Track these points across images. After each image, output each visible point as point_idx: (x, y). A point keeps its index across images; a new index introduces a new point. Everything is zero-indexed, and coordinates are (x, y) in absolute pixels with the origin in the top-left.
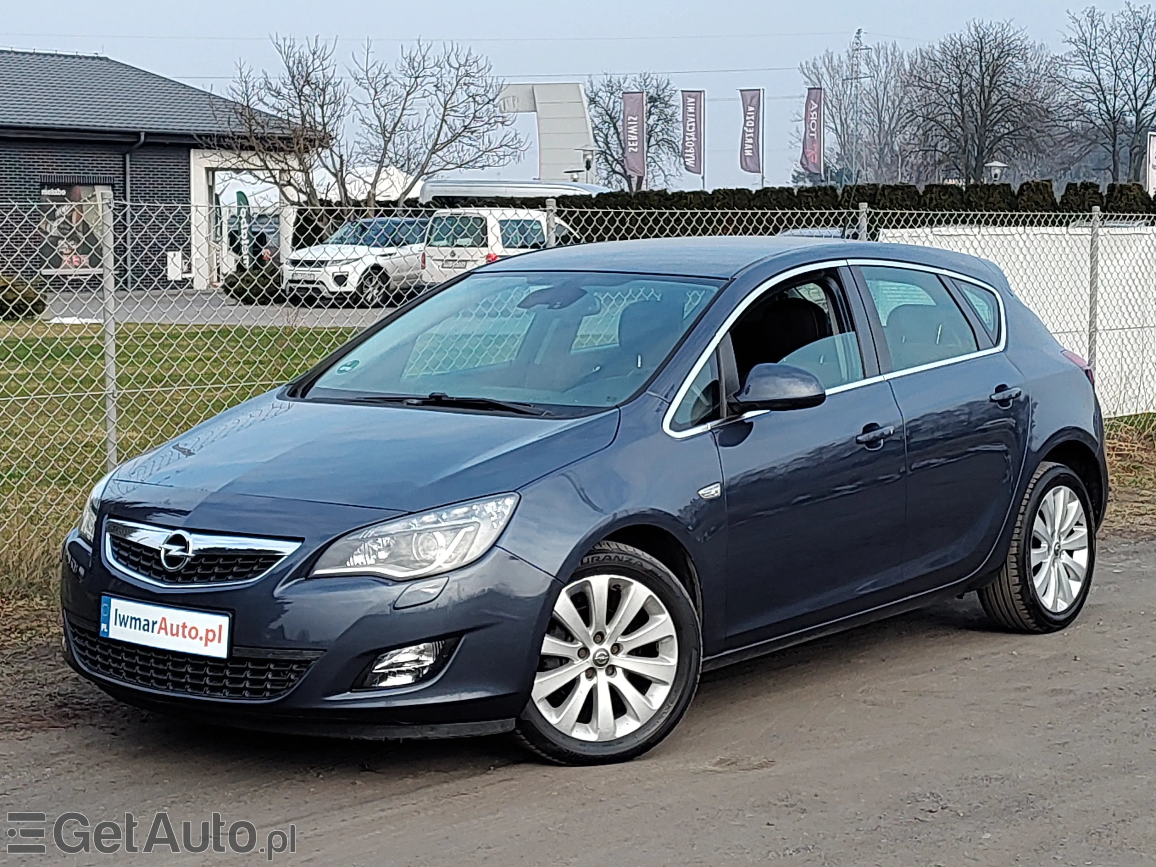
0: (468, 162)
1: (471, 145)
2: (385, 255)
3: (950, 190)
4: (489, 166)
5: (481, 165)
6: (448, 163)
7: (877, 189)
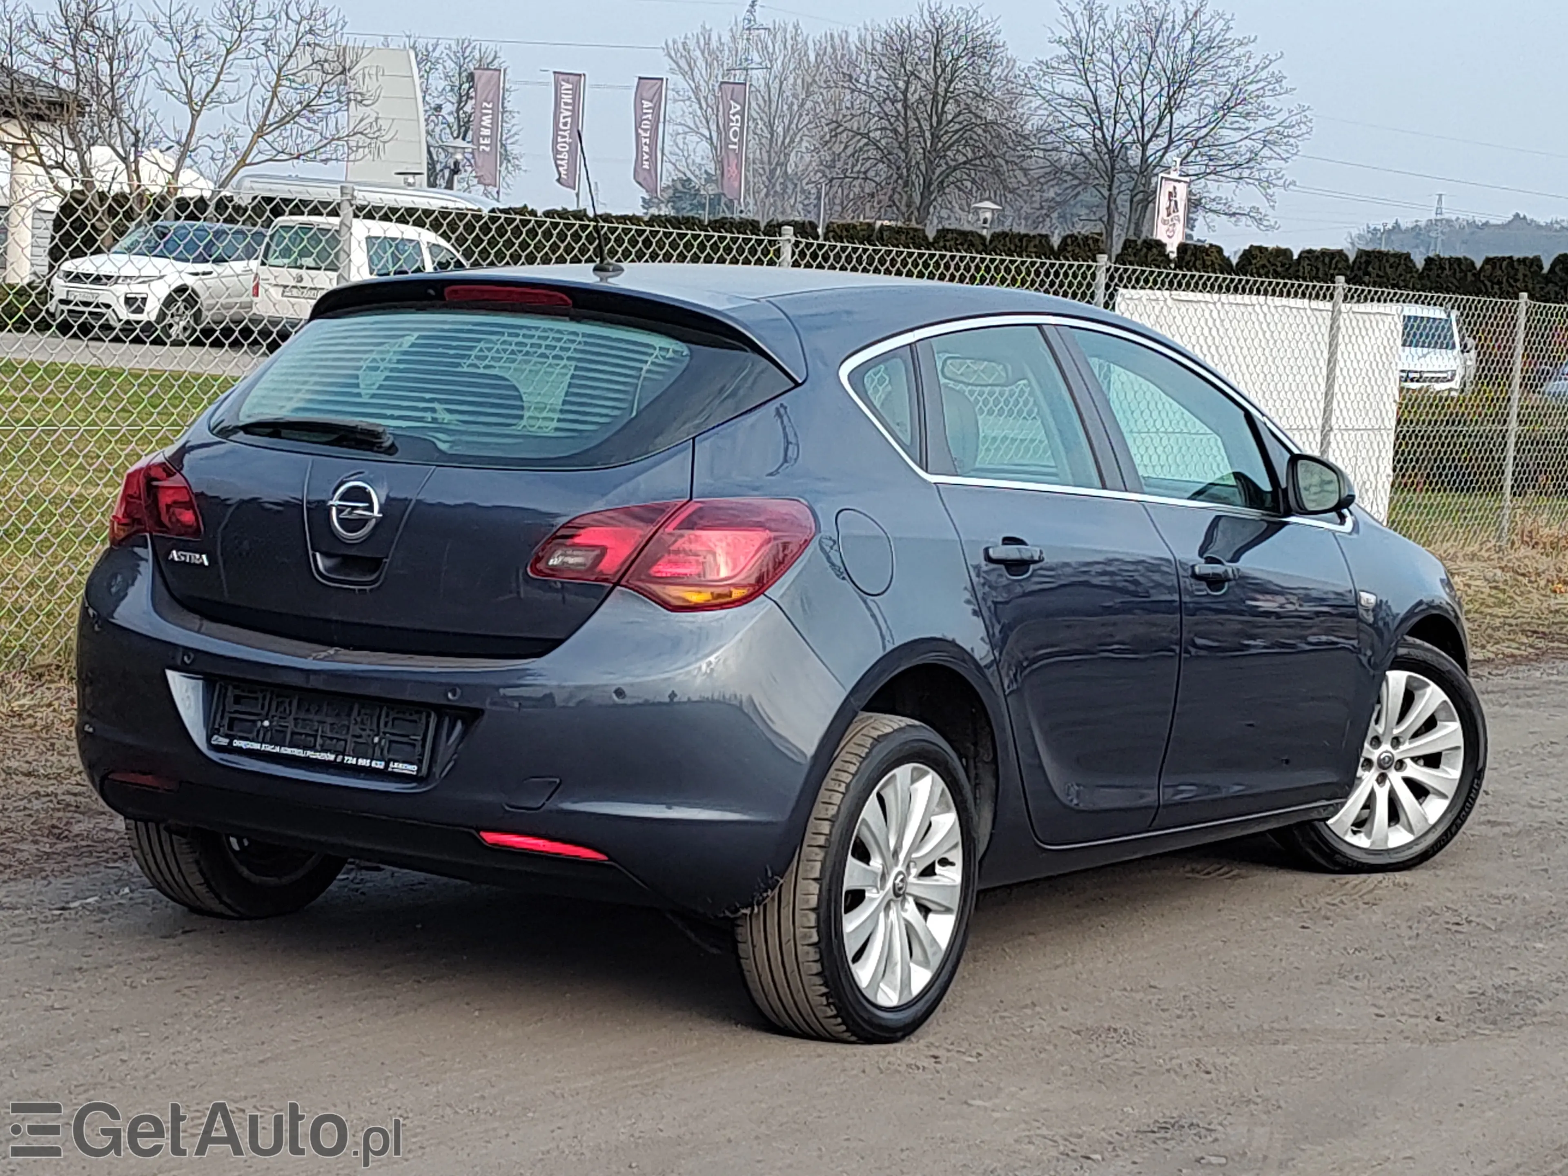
0: (308, 152)
1: (311, 129)
2: (197, 274)
3: (970, 238)
4: (337, 159)
5: (324, 157)
6: (279, 152)
7: (873, 230)
